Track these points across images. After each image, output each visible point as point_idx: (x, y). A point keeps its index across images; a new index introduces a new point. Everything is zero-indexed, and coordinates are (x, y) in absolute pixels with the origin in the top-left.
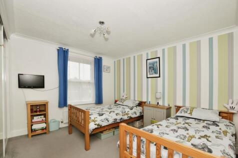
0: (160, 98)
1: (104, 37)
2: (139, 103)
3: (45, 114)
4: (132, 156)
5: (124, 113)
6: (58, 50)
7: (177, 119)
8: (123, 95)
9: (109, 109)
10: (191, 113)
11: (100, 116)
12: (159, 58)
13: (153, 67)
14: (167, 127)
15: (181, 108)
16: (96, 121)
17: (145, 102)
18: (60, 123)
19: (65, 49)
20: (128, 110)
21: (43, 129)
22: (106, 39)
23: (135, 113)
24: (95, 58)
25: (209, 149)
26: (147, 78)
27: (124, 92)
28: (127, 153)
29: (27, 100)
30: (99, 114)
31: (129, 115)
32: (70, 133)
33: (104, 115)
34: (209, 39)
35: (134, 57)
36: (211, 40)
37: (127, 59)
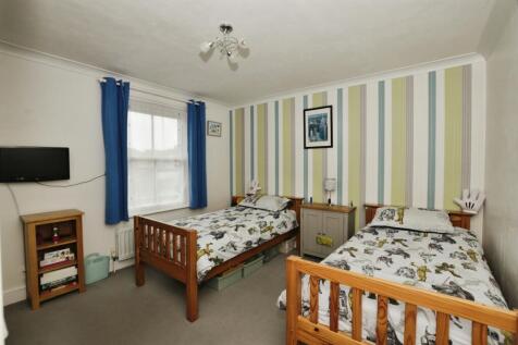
0: (333, 190)
1: (229, 61)
2: (289, 203)
3: (75, 244)
4: (318, 326)
5: (265, 228)
6: (103, 85)
7: (376, 233)
8: (252, 185)
9: (231, 220)
10: (400, 220)
11: (217, 238)
12: (331, 107)
13: (318, 126)
14: (366, 251)
15: (379, 211)
16: (212, 251)
17: (301, 200)
18: (111, 261)
19: (120, 82)
20: (271, 218)
21: (68, 282)
22: (234, 67)
23: (284, 224)
24: (189, 104)
25: (465, 292)
26: (306, 148)
27: (252, 178)
28: (305, 318)
29: (22, 214)
30: (212, 233)
31: (274, 231)
32: (139, 283)
33: (225, 235)
34: (430, 73)
35: (277, 103)
36: (432, 76)
37: (259, 106)
